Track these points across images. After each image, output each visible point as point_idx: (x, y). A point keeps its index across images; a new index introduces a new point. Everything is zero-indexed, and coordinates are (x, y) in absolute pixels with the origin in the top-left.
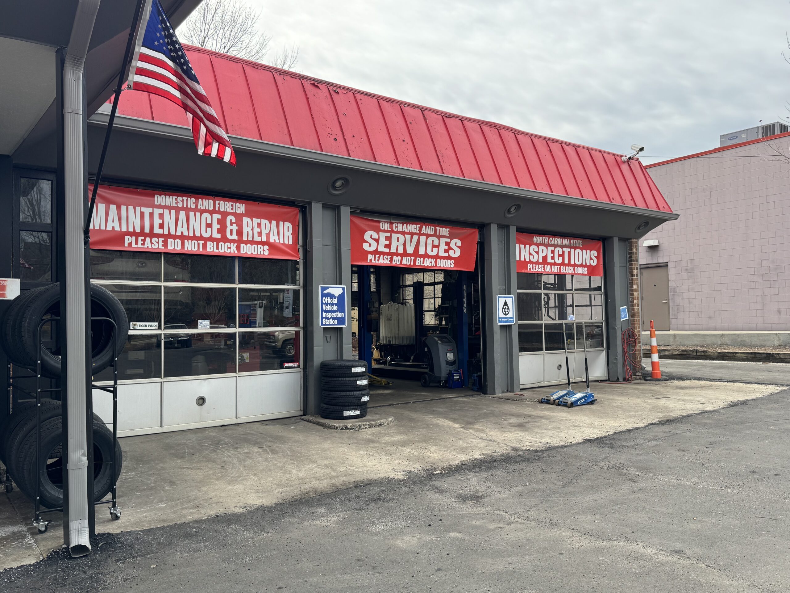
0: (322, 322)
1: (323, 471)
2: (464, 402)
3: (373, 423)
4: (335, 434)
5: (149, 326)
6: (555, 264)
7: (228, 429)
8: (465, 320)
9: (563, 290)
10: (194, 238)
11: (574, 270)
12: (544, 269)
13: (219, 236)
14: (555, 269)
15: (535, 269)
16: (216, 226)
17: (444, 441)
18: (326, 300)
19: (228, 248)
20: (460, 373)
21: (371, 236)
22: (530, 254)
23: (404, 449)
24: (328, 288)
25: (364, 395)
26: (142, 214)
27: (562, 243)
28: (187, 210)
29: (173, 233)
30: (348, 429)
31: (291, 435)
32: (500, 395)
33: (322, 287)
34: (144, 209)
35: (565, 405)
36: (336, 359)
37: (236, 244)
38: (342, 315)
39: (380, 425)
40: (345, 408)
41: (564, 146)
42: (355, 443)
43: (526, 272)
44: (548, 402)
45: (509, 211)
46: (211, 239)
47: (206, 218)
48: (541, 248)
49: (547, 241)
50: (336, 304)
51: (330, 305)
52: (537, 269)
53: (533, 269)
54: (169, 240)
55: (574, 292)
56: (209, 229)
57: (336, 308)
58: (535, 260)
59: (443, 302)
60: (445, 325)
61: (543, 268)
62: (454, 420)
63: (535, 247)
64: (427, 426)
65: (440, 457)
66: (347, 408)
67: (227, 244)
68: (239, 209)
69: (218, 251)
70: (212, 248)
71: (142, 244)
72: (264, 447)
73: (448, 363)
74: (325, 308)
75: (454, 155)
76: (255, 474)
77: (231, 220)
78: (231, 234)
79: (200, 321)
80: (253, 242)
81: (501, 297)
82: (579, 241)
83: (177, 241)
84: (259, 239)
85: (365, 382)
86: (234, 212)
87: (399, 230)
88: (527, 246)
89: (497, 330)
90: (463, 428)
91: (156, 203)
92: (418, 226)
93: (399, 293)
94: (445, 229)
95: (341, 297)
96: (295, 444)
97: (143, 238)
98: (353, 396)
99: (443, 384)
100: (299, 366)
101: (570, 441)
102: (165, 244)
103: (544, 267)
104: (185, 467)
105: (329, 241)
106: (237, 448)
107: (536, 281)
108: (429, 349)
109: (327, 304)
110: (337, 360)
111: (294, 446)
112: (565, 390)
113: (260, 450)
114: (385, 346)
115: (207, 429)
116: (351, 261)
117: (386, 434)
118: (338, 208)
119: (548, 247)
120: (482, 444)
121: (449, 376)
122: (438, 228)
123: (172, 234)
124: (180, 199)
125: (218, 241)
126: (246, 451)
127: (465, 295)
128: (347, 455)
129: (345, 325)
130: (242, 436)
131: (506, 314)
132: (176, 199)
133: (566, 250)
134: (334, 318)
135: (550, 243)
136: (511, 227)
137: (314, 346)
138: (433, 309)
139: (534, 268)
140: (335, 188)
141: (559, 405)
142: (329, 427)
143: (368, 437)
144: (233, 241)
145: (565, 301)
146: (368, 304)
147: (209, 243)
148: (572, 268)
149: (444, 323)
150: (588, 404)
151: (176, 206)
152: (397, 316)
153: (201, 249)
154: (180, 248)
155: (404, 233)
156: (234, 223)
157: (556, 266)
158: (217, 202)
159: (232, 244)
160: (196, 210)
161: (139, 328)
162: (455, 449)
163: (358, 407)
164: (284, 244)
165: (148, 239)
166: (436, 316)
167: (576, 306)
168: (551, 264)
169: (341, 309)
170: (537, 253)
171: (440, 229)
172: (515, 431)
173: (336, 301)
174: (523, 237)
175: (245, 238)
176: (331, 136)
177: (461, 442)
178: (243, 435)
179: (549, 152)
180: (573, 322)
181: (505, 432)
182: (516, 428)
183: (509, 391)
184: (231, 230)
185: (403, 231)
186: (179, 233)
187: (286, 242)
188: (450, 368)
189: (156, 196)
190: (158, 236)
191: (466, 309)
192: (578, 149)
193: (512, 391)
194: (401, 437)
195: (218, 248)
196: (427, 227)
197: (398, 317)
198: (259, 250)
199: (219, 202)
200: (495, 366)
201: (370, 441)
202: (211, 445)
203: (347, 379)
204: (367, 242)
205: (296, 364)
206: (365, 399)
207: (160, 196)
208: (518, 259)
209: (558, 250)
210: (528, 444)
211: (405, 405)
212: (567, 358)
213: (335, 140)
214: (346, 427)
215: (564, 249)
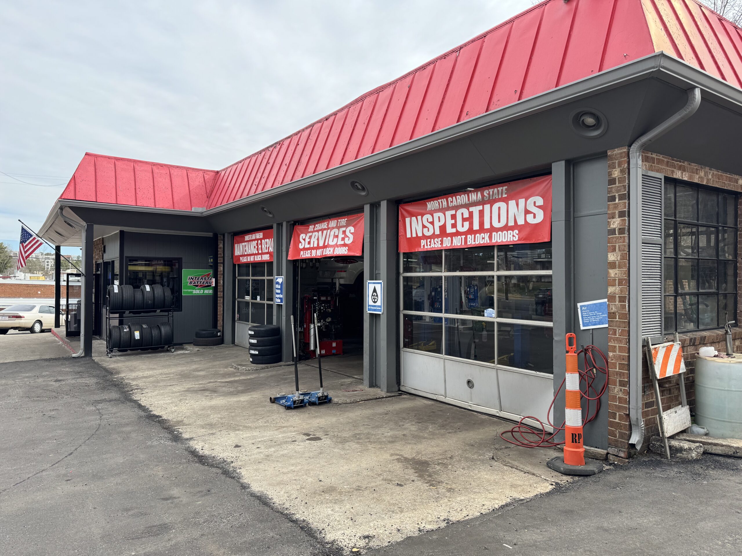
6: (457, 233)
11: (490, 237)
12: (441, 244)
14: (458, 241)
18: (277, 286)
21: (303, 237)
24: (278, 278)
26: (243, 246)
27: (468, 200)
38: (282, 296)
43: (418, 250)
48: (436, 215)
49: (446, 203)
52: (433, 245)
55: (494, 273)
56: (255, 249)
57: (280, 291)
58: (429, 233)
61: (439, 242)
63: (429, 216)
77: (259, 243)
82: (500, 189)
88: (420, 218)
89: (366, 318)
91: (245, 240)
92: (326, 223)
94: (344, 220)
95: (282, 284)
109: (277, 289)
119: (447, 212)
129: (283, 303)
131: (375, 302)
133: (476, 210)
134: (279, 298)
135: (450, 205)
139: (429, 244)
147: (255, 256)
148: (487, 235)
151: (248, 240)
157: (459, 237)
168: (452, 235)
170: (432, 223)
171: (340, 221)
173: (280, 287)
174: (414, 207)
189: (245, 237)
195: (257, 259)
196: (332, 221)
200: (364, 355)
204: (301, 242)
208: (409, 236)
209: (462, 213)
215: (471, 209)
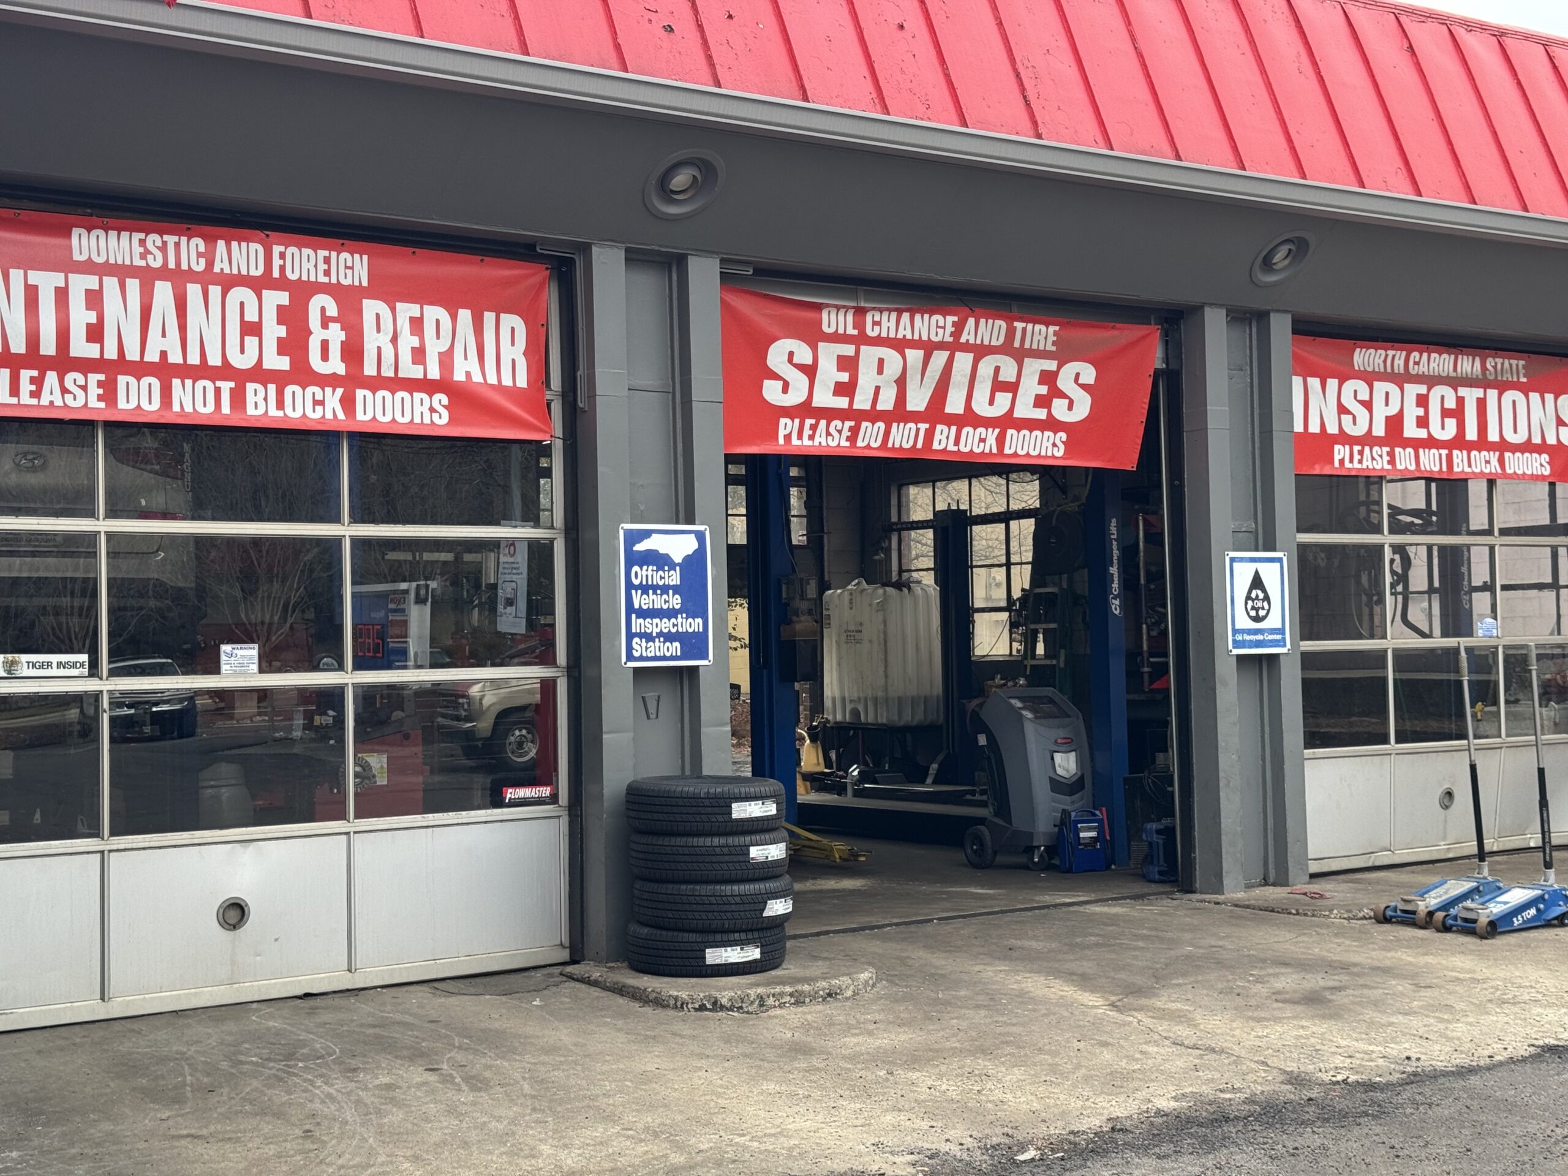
0: (629, 648)
1: (641, 1148)
2: (1114, 920)
3: (806, 988)
4: (678, 1027)
5: (60, 665)
6: (1431, 443)
7: (327, 1008)
8: (1117, 639)
9: (1456, 532)
10: (203, 371)
11: (1501, 461)
12: (1392, 462)
13: (283, 363)
14: (1431, 461)
15: (1360, 461)
16: (273, 331)
17: (1049, 1053)
18: (643, 574)
19: (316, 403)
20: (1100, 821)
21: (791, 354)
22: (1342, 410)
23: (914, 1075)
24: (647, 534)
25: (776, 895)
26: (32, 295)
27: (1455, 369)
28: (179, 278)
29: (132, 355)
30: (722, 1007)
31: (531, 1029)
32: (1240, 895)
33: (629, 534)
34: (35, 277)
35: (1469, 928)
36: (679, 773)
37: (340, 391)
38: (695, 625)
39: (830, 995)
40: (711, 938)
41: (1460, 32)
42: (746, 1056)
43: (1327, 471)
44: (1408, 918)
45: (1267, 264)
46: (259, 374)
47: (242, 304)
48: (1380, 387)
49: (1402, 362)
50: (676, 589)
51: (655, 593)
52: (1367, 463)
53: (1351, 461)
54: (122, 380)
55: (1496, 540)
56: (251, 342)
57: (676, 601)
58: (1359, 430)
59: (1037, 578)
60: (1047, 655)
61: (1386, 458)
62: (1084, 981)
63: (1361, 387)
64: (992, 1001)
65: (1036, 1105)
66: (718, 937)
67: (311, 390)
68: (349, 272)
69: (280, 414)
70: (261, 404)
71: (33, 394)
72: (445, 1067)
73: (1057, 785)
74: (640, 600)
75: (1073, 73)
76: (416, 1158)
77: (323, 309)
78: (325, 356)
79: (225, 648)
80: (397, 384)
81: (1242, 560)
82: (1514, 362)
83: (146, 380)
84: (416, 372)
85: (776, 851)
86: (334, 281)
87: (884, 334)
88: (1332, 383)
89: (1226, 670)
90: (1113, 1005)
91: (77, 257)
92: (951, 319)
93: (888, 551)
94: (1043, 328)
95: (695, 564)
96: (545, 1058)
97: (35, 373)
98: (738, 899)
99: (1041, 857)
100: (554, 799)
101: (1487, 1053)
102: (109, 393)
103: (1391, 454)
104: (185, 1132)
105: (651, 374)
106: (355, 1070)
107: (1363, 503)
108: (991, 738)
109: (645, 589)
110: (683, 777)
111: (544, 1064)
112: (1469, 878)
113: (432, 1077)
114: (840, 727)
115: (255, 1006)
116: (727, 444)
117: (850, 1027)
118: (681, 261)
119: (1406, 386)
120: (1182, 1062)
121: (1061, 831)
122: (1019, 325)
123: (129, 357)
124: (154, 240)
125: (280, 379)
126: (385, 1080)
127: (1116, 553)
128: (719, 1095)
129: (705, 656)
130: (371, 1031)
131: (1257, 619)
132: (142, 242)
133: (1471, 395)
134: (669, 637)
135: (1413, 370)
136: (1273, 317)
137: (604, 729)
138: (1003, 604)
139: (1357, 457)
140: (667, 194)
141: (1446, 928)
142: (659, 1002)
143: (789, 1035)
144: (331, 381)
145: (1464, 569)
146: (784, 587)
147: (250, 387)
148: (1494, 457)
149: (1040, 649)
150: (1548, 925)
151: (143, 263)
152: (882, 627)
153: (226, 409)
154: (156, 405)
155: (900, 345)
156: (334, 320)
157: (1434, 451)
158: (277, 249)
159: (328, 390)
160: (206, 278)
161: (26, 672)
162: (1087, 1079)
163: (756, 935)
164: (499, 388)
165: (51, 377)
166: (1013, 625)
167: (1505, 588)
168: (1417, 444)
169: (694, 605)
171: (1024, 330)
172: (1294, 1018)
173: (674, 578)
174: (1318, 351)
175: (370, 370)
176: (652, 16)
177: (1107, 1055)
178: (374, 1026)
179: (1407, 55)
180: (1493, 642)
181: (1259, 1020)
182: (1299, 1008)
183: (1271, 880)
184: (325, 345)
185: (900, 336)
186: (152, 356)
187: (507, 381)
188: (1066, 802)
189: (76, 232)
190: (85, 366)
191: (1117, 602)
192: (1508, 42)
193: (1282, 880)
194: (902, 1038)
195: (280, 405)
196: (983, 321)
197: (885, 633)
198: (418, 409)
199: (282, 248)
200: (1222, 795)
201: (798, 1049)
202: (268, 1059)
203: (716, 841)
204: (776, 377)
205: (545, 791)
206: (778, 907)
207: (89, 231)
208: (1299, 427)
209: (1442, 396)
210: (1338, 1061)
211: (913, 928)
212: (1473, 768)
213: (669, 29)
214: (715, 1003)
215: (1463, 391)
